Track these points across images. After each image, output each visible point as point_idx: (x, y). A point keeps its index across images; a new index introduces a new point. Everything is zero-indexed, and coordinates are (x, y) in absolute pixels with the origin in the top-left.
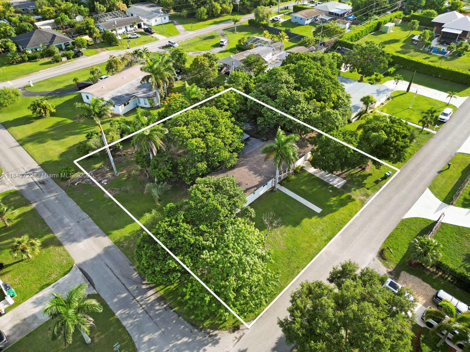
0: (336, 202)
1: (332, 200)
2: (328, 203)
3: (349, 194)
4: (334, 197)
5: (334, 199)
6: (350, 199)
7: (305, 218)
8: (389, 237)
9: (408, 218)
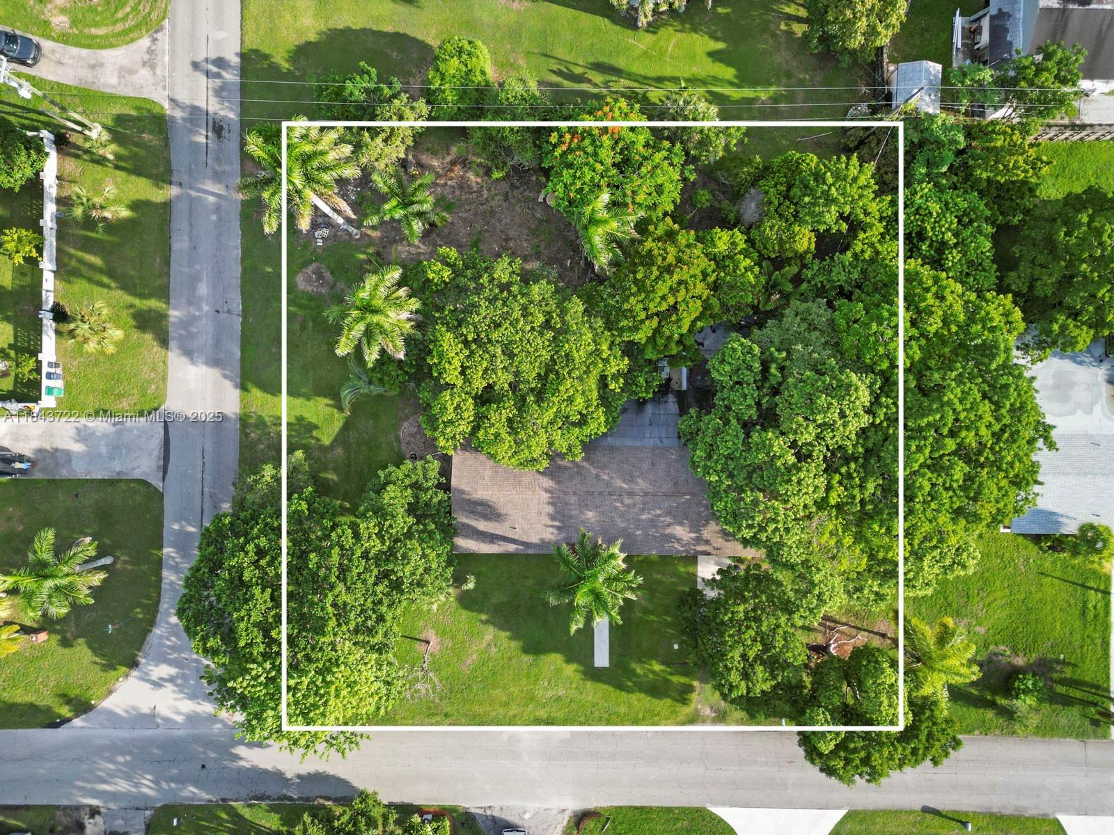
1: (652, 665)
2: (634, 665)
3: (696, 684)
4: (662, 663)
6: (683, 695)
7: (562, 653)
8: (636, 808)
9: (717, 816)
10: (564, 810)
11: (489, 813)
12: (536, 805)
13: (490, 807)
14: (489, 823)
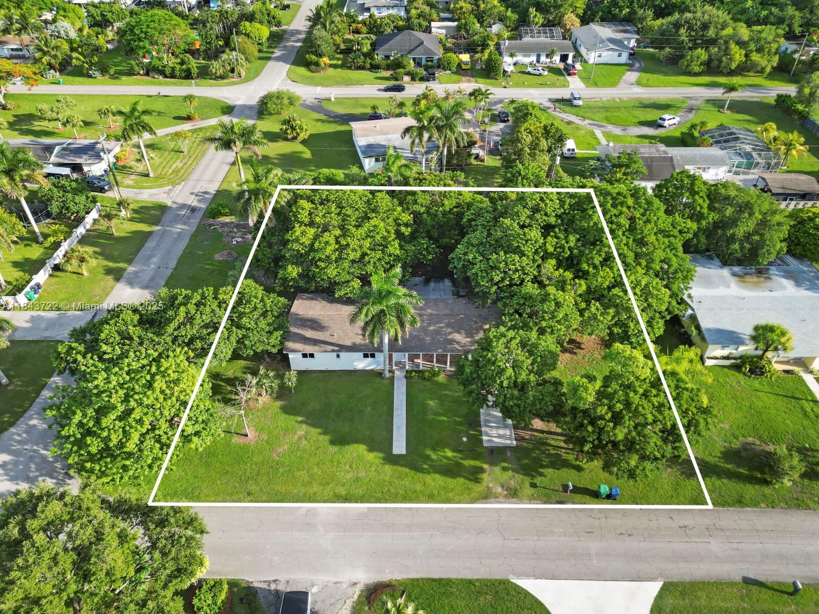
0: (445, 461)
1: (444, 452)
2: (429, 452)
3: (485, 466)
4: (454, 451)
5: (449, 454)
6: (474, 475)
7: (364, 444)
8: (434, 580)
9: (523, 589)
10: (355, 584)
11: (273, 587)
12: (327, 579)
13: (275, 581)
14: (271, 598)
